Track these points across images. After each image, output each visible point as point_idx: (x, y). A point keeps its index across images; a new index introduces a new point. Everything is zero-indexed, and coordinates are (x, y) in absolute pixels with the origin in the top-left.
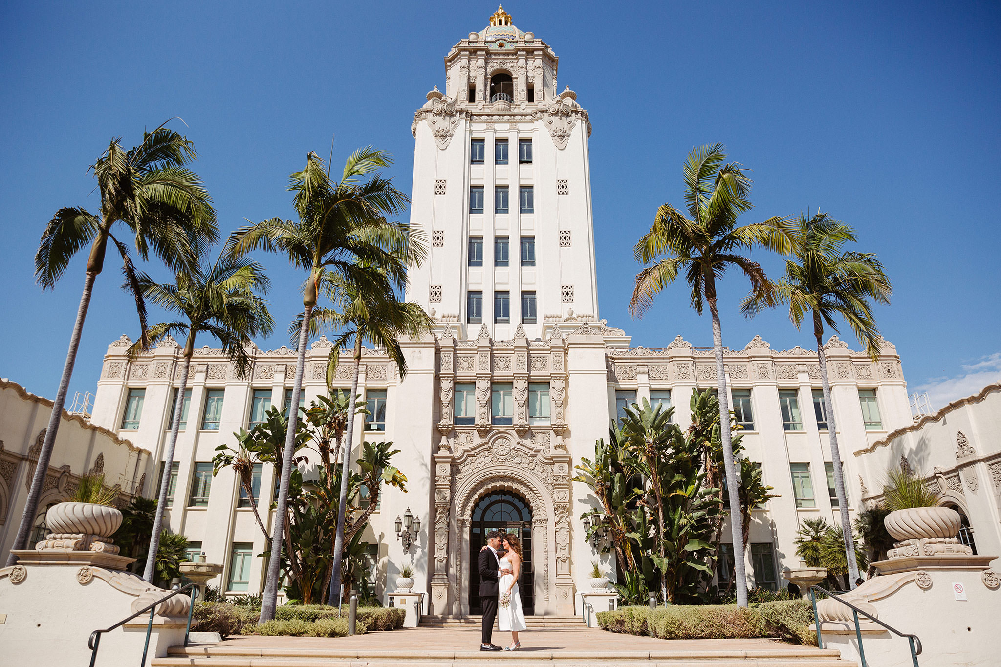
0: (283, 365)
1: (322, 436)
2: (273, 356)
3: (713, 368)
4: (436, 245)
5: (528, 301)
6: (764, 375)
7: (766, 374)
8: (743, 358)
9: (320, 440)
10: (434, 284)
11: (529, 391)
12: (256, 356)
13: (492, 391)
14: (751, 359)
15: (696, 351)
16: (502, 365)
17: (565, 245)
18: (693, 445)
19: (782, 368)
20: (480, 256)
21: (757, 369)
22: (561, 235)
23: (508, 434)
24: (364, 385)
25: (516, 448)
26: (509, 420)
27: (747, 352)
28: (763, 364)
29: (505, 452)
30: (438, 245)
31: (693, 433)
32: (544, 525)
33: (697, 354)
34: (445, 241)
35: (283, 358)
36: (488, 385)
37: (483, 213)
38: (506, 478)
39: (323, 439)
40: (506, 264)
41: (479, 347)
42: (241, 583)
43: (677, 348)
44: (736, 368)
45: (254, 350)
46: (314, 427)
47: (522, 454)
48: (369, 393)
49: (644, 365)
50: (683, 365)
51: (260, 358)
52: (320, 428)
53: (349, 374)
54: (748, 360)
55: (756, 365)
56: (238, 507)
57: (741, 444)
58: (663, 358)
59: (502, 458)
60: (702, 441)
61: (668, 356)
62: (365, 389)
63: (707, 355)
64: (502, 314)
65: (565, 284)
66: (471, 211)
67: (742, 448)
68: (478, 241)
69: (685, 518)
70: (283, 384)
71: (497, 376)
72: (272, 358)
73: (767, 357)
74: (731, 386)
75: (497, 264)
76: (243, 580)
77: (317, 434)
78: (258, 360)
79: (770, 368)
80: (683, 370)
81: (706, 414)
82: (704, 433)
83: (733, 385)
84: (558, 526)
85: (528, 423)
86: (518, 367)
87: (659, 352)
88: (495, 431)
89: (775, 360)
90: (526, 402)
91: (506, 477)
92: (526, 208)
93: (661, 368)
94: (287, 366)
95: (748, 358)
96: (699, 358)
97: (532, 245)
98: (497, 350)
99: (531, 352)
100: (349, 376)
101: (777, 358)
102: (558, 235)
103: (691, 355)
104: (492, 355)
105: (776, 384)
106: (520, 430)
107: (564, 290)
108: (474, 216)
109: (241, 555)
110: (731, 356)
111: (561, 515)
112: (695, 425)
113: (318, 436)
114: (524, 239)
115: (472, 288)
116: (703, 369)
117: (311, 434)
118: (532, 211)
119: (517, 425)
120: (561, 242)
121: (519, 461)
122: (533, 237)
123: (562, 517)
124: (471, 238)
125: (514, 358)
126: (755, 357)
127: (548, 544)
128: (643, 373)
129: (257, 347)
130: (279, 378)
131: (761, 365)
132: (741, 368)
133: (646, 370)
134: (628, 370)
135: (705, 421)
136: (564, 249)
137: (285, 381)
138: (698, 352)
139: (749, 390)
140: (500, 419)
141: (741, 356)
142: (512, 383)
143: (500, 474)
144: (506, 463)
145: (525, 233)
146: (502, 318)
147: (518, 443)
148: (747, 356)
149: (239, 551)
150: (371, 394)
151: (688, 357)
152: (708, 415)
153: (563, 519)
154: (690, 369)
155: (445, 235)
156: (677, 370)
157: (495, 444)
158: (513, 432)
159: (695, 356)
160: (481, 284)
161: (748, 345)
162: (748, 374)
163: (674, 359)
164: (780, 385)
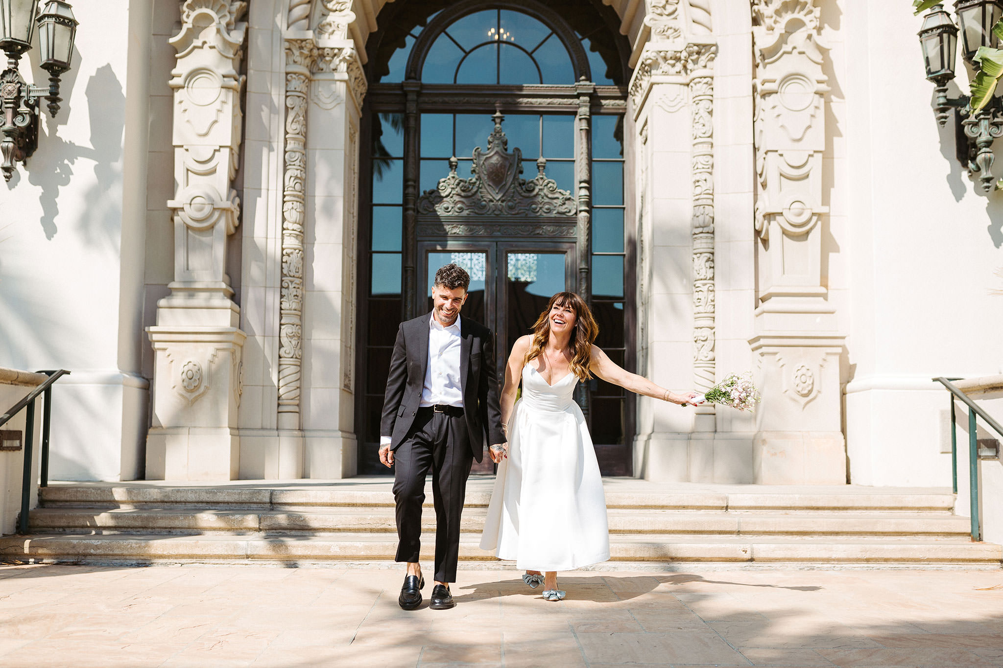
32: (699, 72)
84: (772, 72)
111: (788, 16)
123: (794, 26)
127: (717, 160)
153: (798, 38)
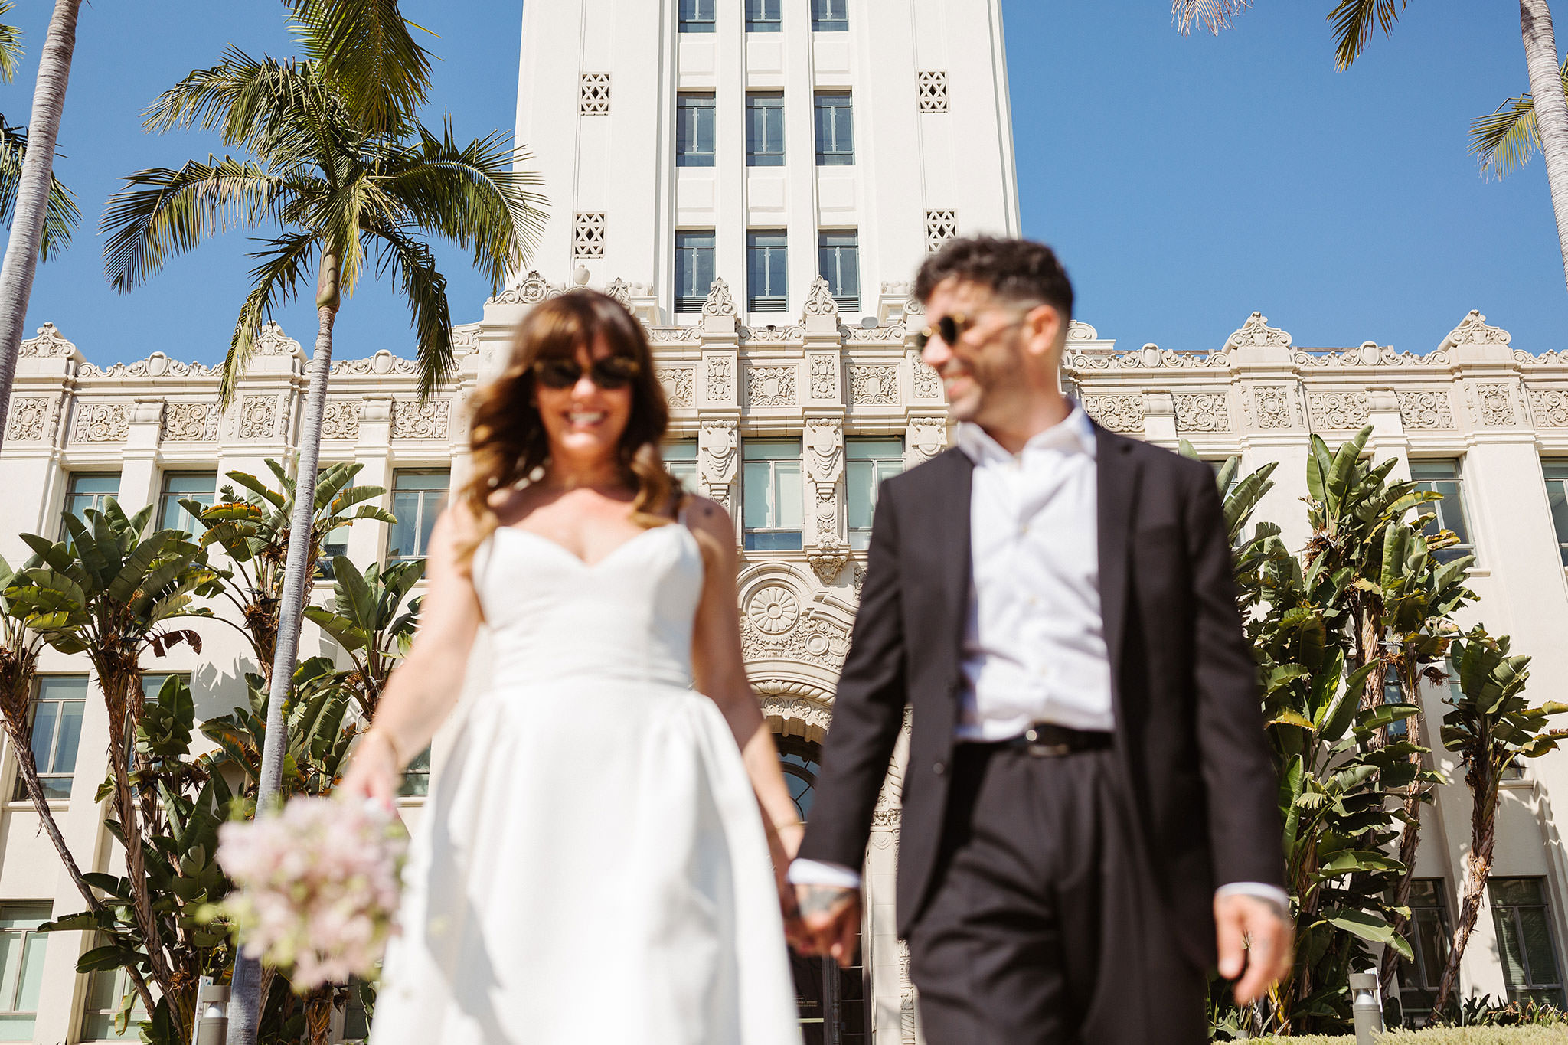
0: (156, 402)
1: (255, 585)
2: (125, 380)
3: (1355, 398)
4: (588, 110)
5: (838, 255)
6: (1500, 415)
7: (1505, 414)
8: (1436, 372)
9: (249, 596)
10: (584, 211)
11: (846, 460)
12: (80, 379)
13: (743, 461)
14: (1458, 375)
15: (1303, 356)
16: (770, 387)
17: (933, 107)
18: (1322, 591)
19: (1547, 399)
20: (707, 140)
21: (1478, 401)
22: (922, 82)
23: (789, 572)
24: (385, 452)
25: (812, 614)
26: (792, 539)
27: (1447, 356)
28: (1493, 388)
29: (781, 624)
30: (595, 109)
31: (1321, 558)
33: (1308, 362)
34: (613, 101)
35: (154, 384)
36: (734, 442)
37: (713, 31)
38: (785, 698)
39: (259, 592)
40: (777, 160)
41: (706, 340)
42: (15, 1018)
43: (1251, 347)
44: (1417, 398)
45: (72, 363)
46: (230, 559)
47: (831, 629)
48: (401, 478)
49: (1163, 392)
50: (1270, 390)
51: (90, 385)
52: (249, 565)
53: (343, 424)
54: (1451, 377)
55: (1474, 389)
56: (15, 799)
57: (1466, 585)
58: (1215, 375)
59: (773, 639)
60: (1348, 579)
61: (1228, 369)
62: (389, 464)
63: (1335, 364)
64: (767, 289)
65: (934, 209)
66: (683, 26)
67: (1470, 595)
68: (702, 102)
69: (1316, 790)
70: (153, 454)
71: (757, 419)
72: (122, 384)
73: (1505, 367)
74: (1408, 447)
75: (751, 159)
76: (23, 1009)
77: (238, 579)
78: (84, 390)
79: (1514, 398)
80: (1270, 405)
81: (1358, 503)
82: (1354, 556)
83: (1413, 443)
85: (845, 542)
86: (815, 393)
87: (1202, 361)
88: (752, 565)
89: (1527, 377)
90: (840, 488)
91: (785, 693)
92: (829, 18)
93: (1209, 401)
94: (166, 405)
95: (1451, 372)
96: (1313, 373)
97: (845, 113)
98: (757, 348)
99: (851, 353)
100: (343, 429)
101: (1531, 371)
102: (914, 84)
103: (1293, 364)
104: (743, 362)
105: (1532, 438)
106: (825, 562)
107: (931, 222)
108: (690, 40)
109: (18, 936)
110: (1403, 367)
112: (1324, 534)
113: (243, 585)
114: (822, 97)
115: (687, 221)
116: (1327, 402)
117: (222, 581)
118: (842, 26)
119: (814, 547)
120: (923, 99)
121: (822, 649)
122: (848, 93)
124: (682, 95)
125: (802, 370)
126: (1469, 367)
128: (1161, 413)
129: (81, 357)
130: (144, 437)
131: (1487, 390)
132: (1432, 399)
133: (1169, 405)
134: (1118, 406)
135: (1356, 521)
136: (930, 117)
137: (159, 446)
138: (1310, 357)
139: (1457, 460)
140: (766, 536)
141: (1431, 367)
142: (799, 438)
143: (770, 685)
144: (787, 655)
145: (827, 82)
146: (768, 297)
147: (818, 599)
148: (1448, 367)
149: (18, 924)
150: (405, 481)
151: (1283, 369)
152: (1365, 503)
154: (1291, 401)
155: (614, 85)
156: (1254, 405)
157: (753, 603)
158: (805, 569)
159: (1303, 368)
160: (711, 210)
161: (1450, 337)
162: (1452, 415)
163: (1244, 375)
164: (1544, 442)
